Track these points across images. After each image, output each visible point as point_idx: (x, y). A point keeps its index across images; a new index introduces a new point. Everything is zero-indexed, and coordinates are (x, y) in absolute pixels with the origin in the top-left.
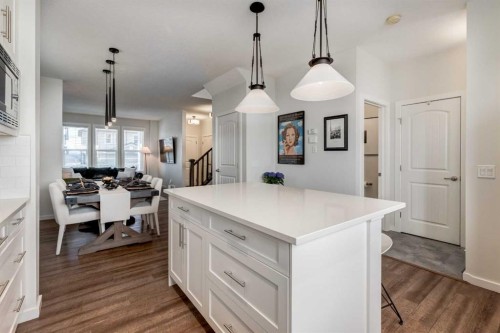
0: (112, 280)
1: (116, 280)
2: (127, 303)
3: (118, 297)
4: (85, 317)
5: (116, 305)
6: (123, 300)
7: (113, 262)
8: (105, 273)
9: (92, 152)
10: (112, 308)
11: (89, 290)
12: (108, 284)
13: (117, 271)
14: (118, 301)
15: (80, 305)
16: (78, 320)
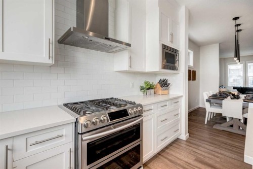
0: (219, 146)
1: (222, 147)
2: (218, 160)
3: (216, 154)
4: (197, 151)
5: (212, 157)
6: (218, 157)
7: (227, 139)
8: (219, 141)
9: (246, 80)
10: (210, 156)
11: (207, 143)
12: (216, 146)
13: (225, 144)
14: (214, 156)
15: (199, 146)
16: (195, 150)
